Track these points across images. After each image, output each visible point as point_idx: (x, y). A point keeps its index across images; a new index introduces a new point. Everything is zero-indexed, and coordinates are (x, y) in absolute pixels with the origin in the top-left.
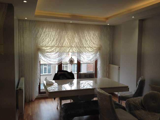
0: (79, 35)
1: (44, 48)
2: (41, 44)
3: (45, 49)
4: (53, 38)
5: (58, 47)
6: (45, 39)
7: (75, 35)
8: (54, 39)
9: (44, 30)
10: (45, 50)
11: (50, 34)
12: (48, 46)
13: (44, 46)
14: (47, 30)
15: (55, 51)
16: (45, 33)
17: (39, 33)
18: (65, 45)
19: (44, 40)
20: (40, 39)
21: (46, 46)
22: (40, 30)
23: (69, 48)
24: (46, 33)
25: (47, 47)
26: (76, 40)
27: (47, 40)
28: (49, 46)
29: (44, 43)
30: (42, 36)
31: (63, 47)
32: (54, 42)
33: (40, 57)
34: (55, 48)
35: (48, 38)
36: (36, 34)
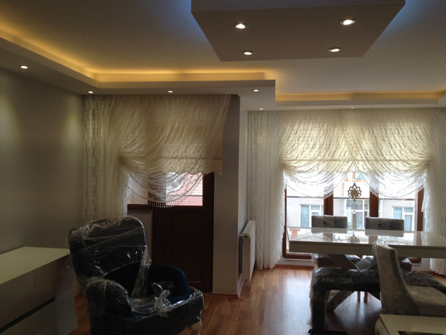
0: (373, 132)
1: (293, 164)
2: (289, 156)
3: (296, 165)
4: (312, 143)
5: (323, 160)
6: (296, 146)
7: (364, 135)
8: (314, 145)
9: (296, 127)
10: (295, 167)
11: (307, 135)
12: (302, 160)
13: (294, 160)
14: (302, 127)
15: (316, 169)
16: (296, 133)
17: (285, 135)
18: (340, 156)
19: (294, 148)
20: (287, 147)
21: (299, 158)
22: (288, 128)
23: (348, 162)
24: (299, 132)
25: (299, 161)
26: (367, 145)
27: (301, 148)
28: (305, 160)
29: (295, 154)
30: (291, 139)
31: (335, 160)
32: (314, 150)
33: (285, 181)
34: (317, 162)
35: (304, 143)
36: (280, 137)
